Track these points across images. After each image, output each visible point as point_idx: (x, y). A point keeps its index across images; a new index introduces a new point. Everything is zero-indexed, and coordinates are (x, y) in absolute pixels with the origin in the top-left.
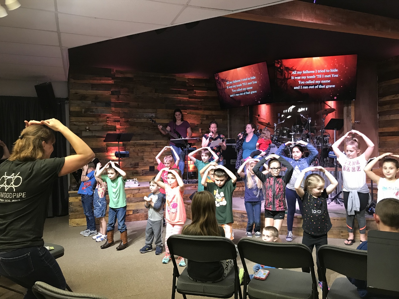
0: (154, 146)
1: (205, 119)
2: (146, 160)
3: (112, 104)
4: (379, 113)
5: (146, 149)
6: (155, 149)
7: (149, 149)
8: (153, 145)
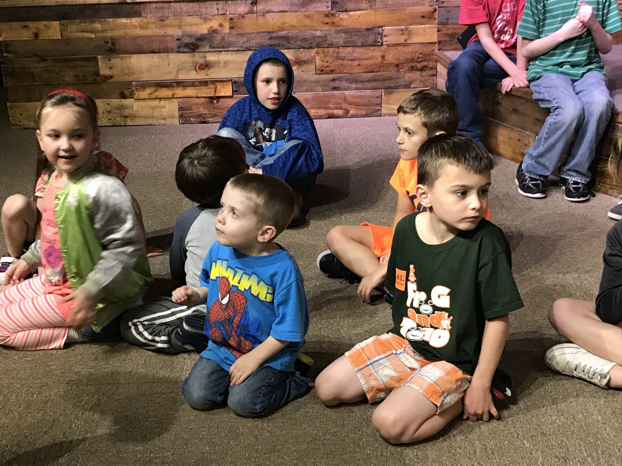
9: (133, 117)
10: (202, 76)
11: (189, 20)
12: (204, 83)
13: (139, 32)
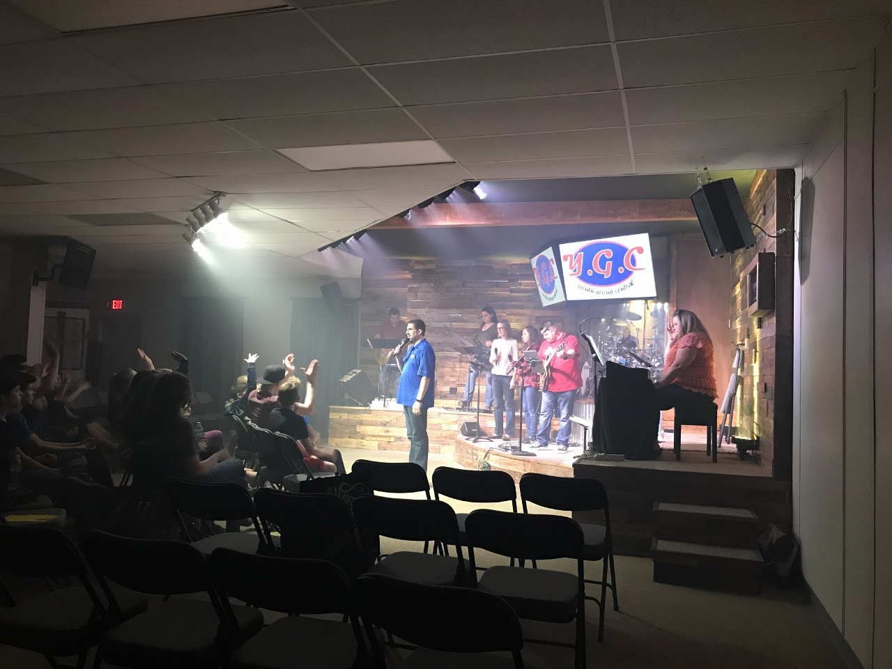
0: (457, 360)
1: (534, 322)
2: (447, 378)
3: (408, 304)
5: (447, 363)
6: (459, 364)
7: (451, 363)
8: (456, 358)
9: (364, 446)
10: (386, 434)
11: (384, 416)
12: (386, 437)
13: (370, 419)
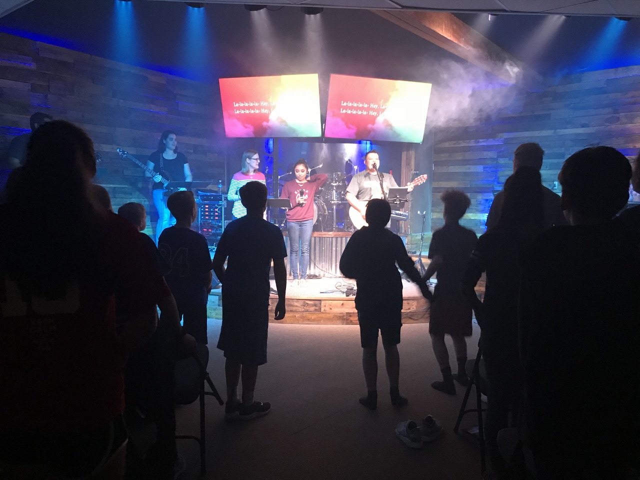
4: (434, 162)
